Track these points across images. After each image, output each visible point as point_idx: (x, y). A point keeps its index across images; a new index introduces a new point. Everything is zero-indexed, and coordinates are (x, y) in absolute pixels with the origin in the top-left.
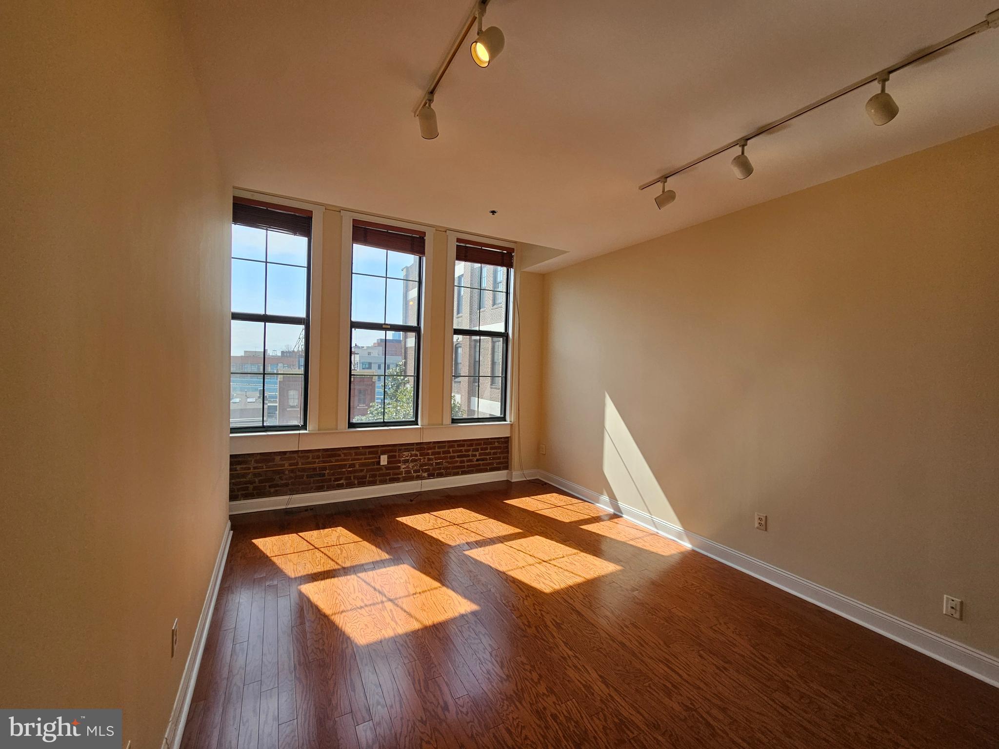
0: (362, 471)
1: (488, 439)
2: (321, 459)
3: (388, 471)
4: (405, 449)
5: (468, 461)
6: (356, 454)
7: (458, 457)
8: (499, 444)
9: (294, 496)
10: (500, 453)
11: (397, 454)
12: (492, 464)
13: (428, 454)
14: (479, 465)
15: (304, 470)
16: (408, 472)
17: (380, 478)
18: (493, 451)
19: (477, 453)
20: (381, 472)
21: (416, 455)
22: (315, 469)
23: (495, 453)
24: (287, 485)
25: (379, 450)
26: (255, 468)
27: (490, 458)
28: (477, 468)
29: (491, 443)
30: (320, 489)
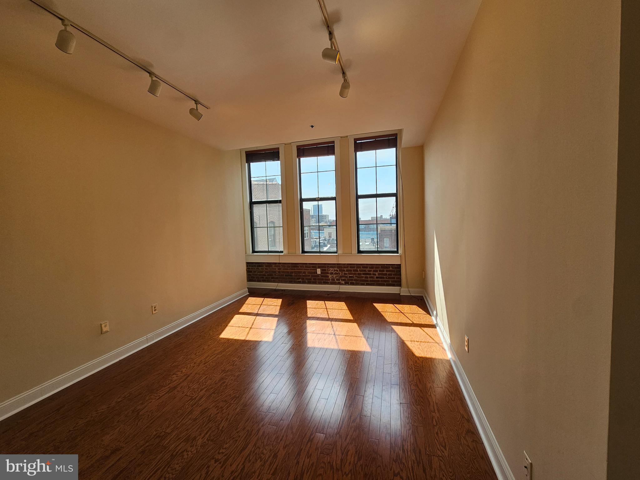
0: (309, 276)
1: (384, 264)
2: (290, 268)
3: (322, 278)
4: (331, 266)
5: (370, 277)
6: (306, 267)
7: (363, 274)
8: (393, 268)
9: (279, 284)
10: (394, 275)
11: (327, 269)
12: (389, 281)
13: (344, 271)
14: (379, 281)
15: (283, 272)
16: (333, 280)
17: (319, 281)
18: (389, 273)
19: (376, 273)
20: (318, 278)
21: (337, 271)
22: (288, 272)
23: (389, 275)
24: (277, 278)
25: (317, 266)
26: (265, 269)
27: (386, 277)
28: (377, 283)
29: (387, 268)
30: (291, 282)
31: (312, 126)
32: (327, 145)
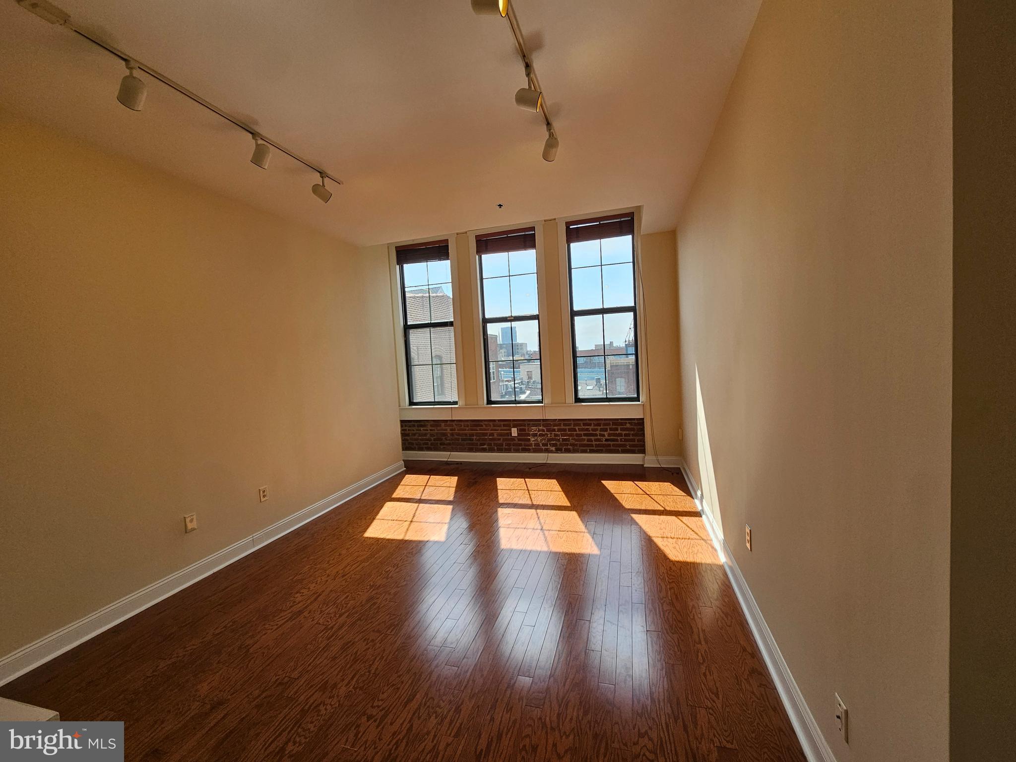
0: (499, 439)
1: (618, 419)
2: (470, 428)
3: (520, 442)
4: (533, 424)
5: (596, 440)
6: (494, 426)
7: (585, 435)
8: (631, 425)
9: (452, 453)
10: (633, 435)
11: (527, 428)
12: (625, 446)
13: (554, 430)
14: (609, 445)
15: (458, 434)
16: (537, 445)
17: (514, 447)
18: (625, 432)
19: (605, 433)
20: (514, 442)
21: (544, 431)
22: (466, 435)
23: (626, 435)
24: (449, 444)
25: (512, 424)
26: (431, 430)
27: (621, 439)
28: (607, 448)
29: (621, 424)
30: (471, 450)
31: (500, 206)
32: (524, 233)
